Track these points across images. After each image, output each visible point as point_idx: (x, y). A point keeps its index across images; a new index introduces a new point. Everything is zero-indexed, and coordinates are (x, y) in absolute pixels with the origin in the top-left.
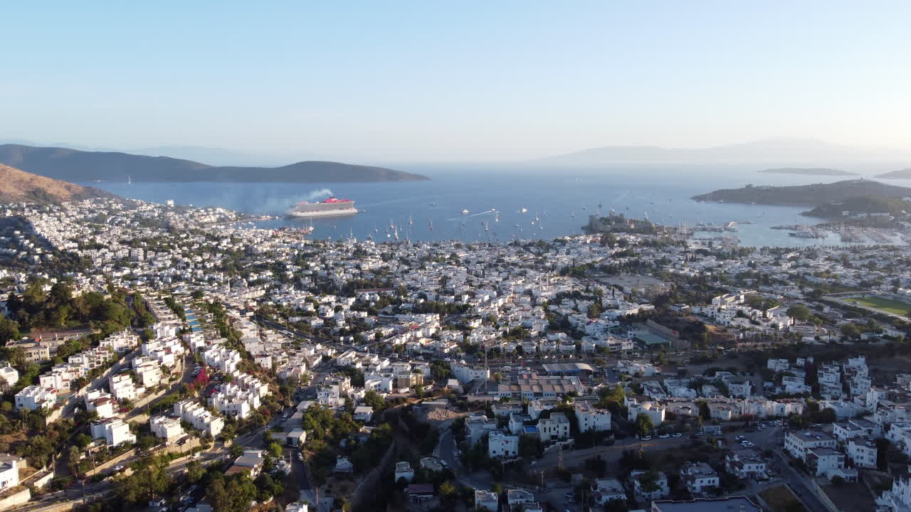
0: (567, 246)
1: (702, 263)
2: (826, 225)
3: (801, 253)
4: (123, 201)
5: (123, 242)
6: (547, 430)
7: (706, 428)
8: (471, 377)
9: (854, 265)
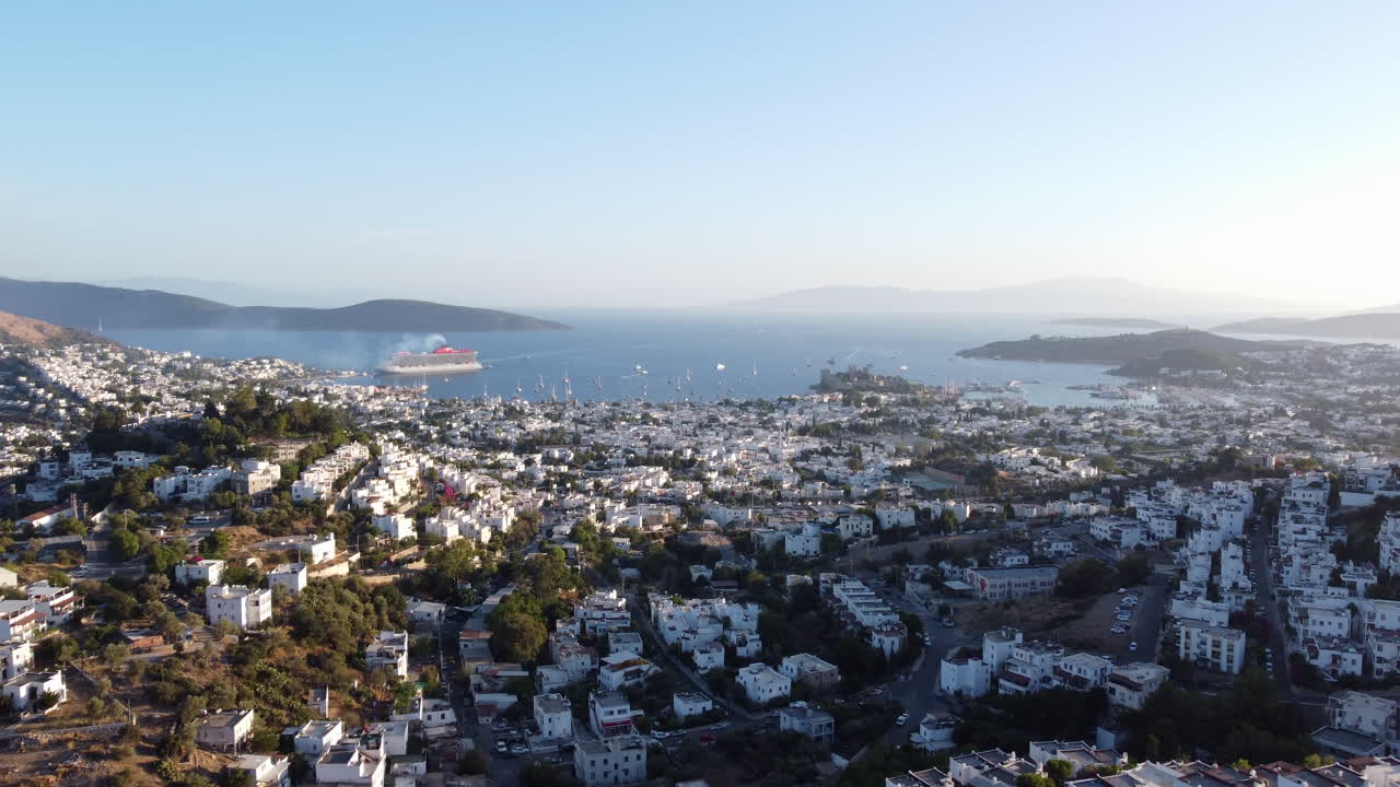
0: (798, 406)
1: (981, 423)
2: (1139, 385)
3: (1106, 412)
4: (124, 350)
5: (178, 395)
6: (850, 527)
7: (1011, 524)
8: (730, 518)
9: (1173, 425)
